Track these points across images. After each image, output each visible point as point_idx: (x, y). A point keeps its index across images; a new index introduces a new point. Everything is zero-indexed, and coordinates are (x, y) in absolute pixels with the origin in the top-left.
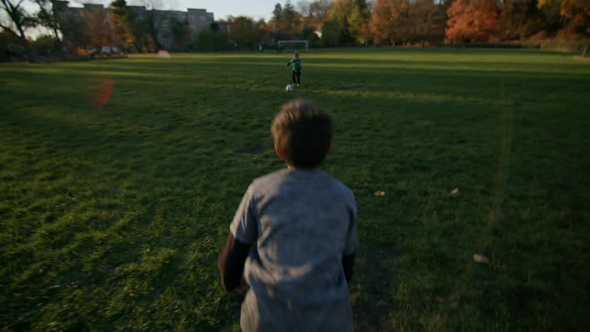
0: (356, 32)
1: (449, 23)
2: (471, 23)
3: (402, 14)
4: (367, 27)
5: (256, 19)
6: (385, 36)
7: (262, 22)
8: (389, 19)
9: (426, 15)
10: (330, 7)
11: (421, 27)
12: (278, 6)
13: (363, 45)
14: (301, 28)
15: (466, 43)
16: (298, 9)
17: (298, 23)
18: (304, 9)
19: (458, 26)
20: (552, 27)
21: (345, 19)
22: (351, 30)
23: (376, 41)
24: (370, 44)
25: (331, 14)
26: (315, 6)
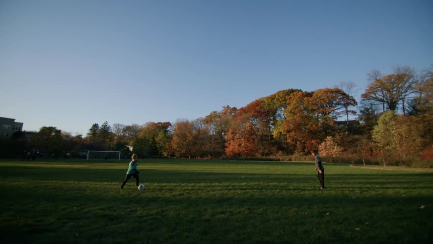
0: (161, 148)
1: (227, 144)
2: (240, 145)
3: (194, 137)
4: (169, 145)
5: (74, 135)
6: (183, 151)
7: (79, 137)
8: (185, 140)
10: (141, 130)
11: (207, 147)
12: (96, 126)
13: (166, 158)
14: (115, 142)
16: (113, 130)
17: (111, 139)
18: (118, 130)
21: (153, 138)
22: (158, 146)
23: (177, 155)
24: (173, 157)
25: (141, 135)
26: (128, 129)
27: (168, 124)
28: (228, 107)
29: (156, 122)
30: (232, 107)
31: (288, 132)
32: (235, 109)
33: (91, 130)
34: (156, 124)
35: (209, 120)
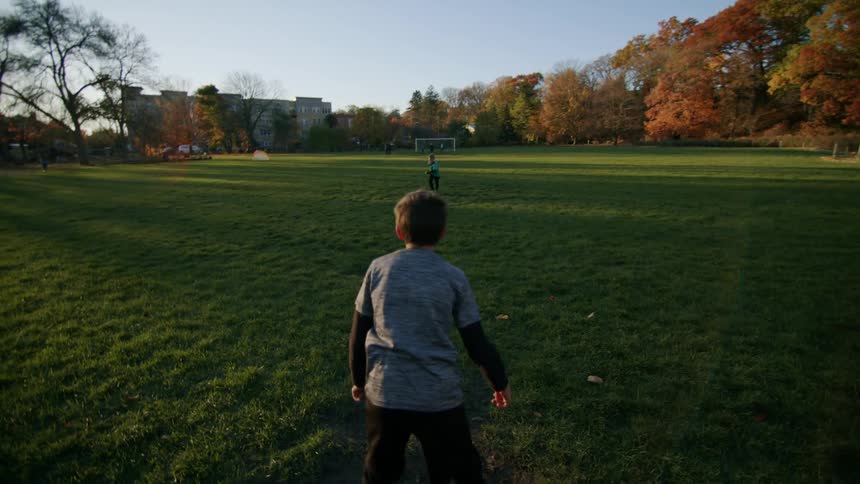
0: (521, 127)
1: (648, 114)
2: (678, 115)
3: (583, 104)
4: (537, 121)
5: (388, 110)
6: (562, 131)
7: (395, 114)
8: (566, 110)
9: (616, 105)
10: (487, 95)
11: (610, 120)
12: (417, 94)
13: (532, 144)
14: (448, 121)
15: (674, 140)
16: (442, 98)
17: (443, 115)
18: (450, 97)
19: (662, 118)
20: (794, 119)
21: (507, 110)
22: (514, 124)
23: (550, 138)
24: (541, 142)
25: (488, 104)
26: (466, 94)
27: (537, 77)
28: (674, 21)
29: (514, 77)
30: (682, 19)
31: (809, 77)
32: (690, 23)
33: (411, 102)
34: (515, 80)
35: (622, 59)
